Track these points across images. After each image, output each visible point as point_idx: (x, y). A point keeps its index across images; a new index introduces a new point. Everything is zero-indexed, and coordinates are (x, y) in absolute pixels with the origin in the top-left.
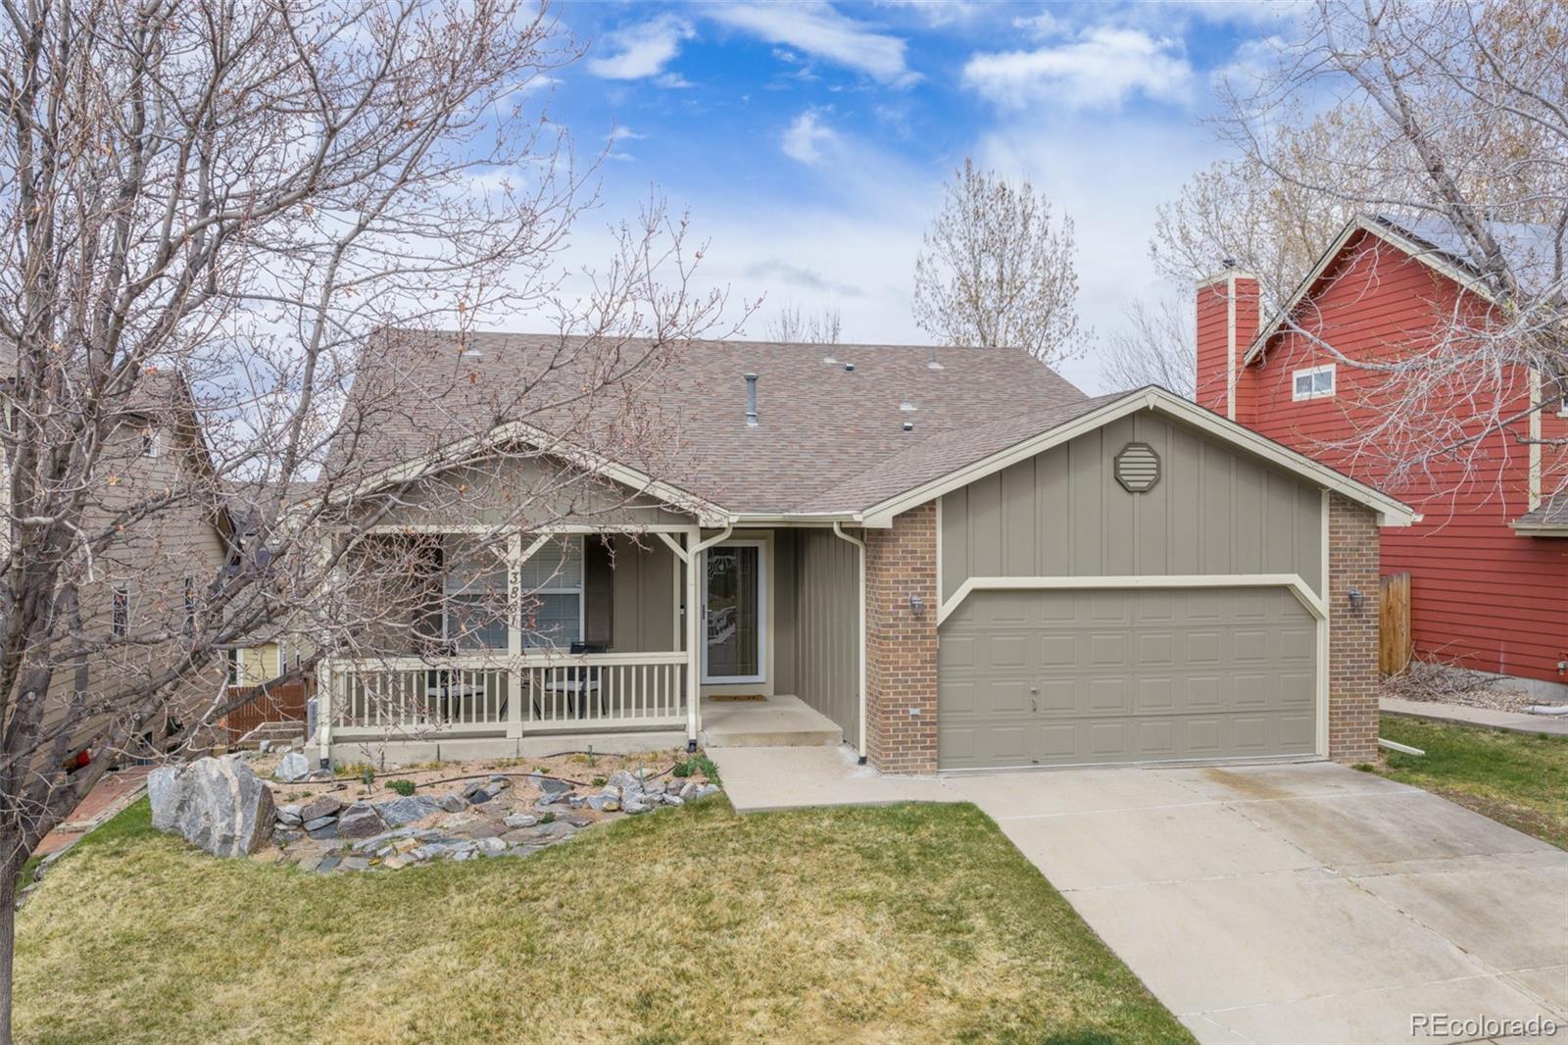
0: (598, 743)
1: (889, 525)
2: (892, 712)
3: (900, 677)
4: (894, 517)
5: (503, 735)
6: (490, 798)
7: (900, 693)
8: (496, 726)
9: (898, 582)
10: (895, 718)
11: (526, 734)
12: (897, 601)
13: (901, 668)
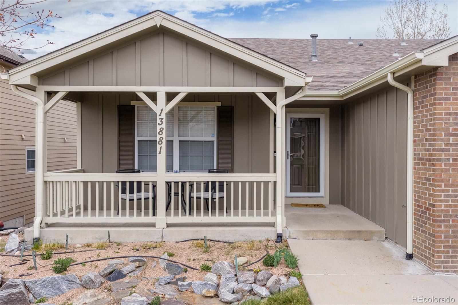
0: (210, 233)
1: (445, 63)
2: (444, 221)
3: (451, 193)
4: (450, 57)
5: (153, 225)
6: (124, 276)
7: (450, 206)
8: (150, 219)
9: (450, 114)
10: (446, 226)
11: (169, 225)
12: (448, 129)
13: (452, 185)
